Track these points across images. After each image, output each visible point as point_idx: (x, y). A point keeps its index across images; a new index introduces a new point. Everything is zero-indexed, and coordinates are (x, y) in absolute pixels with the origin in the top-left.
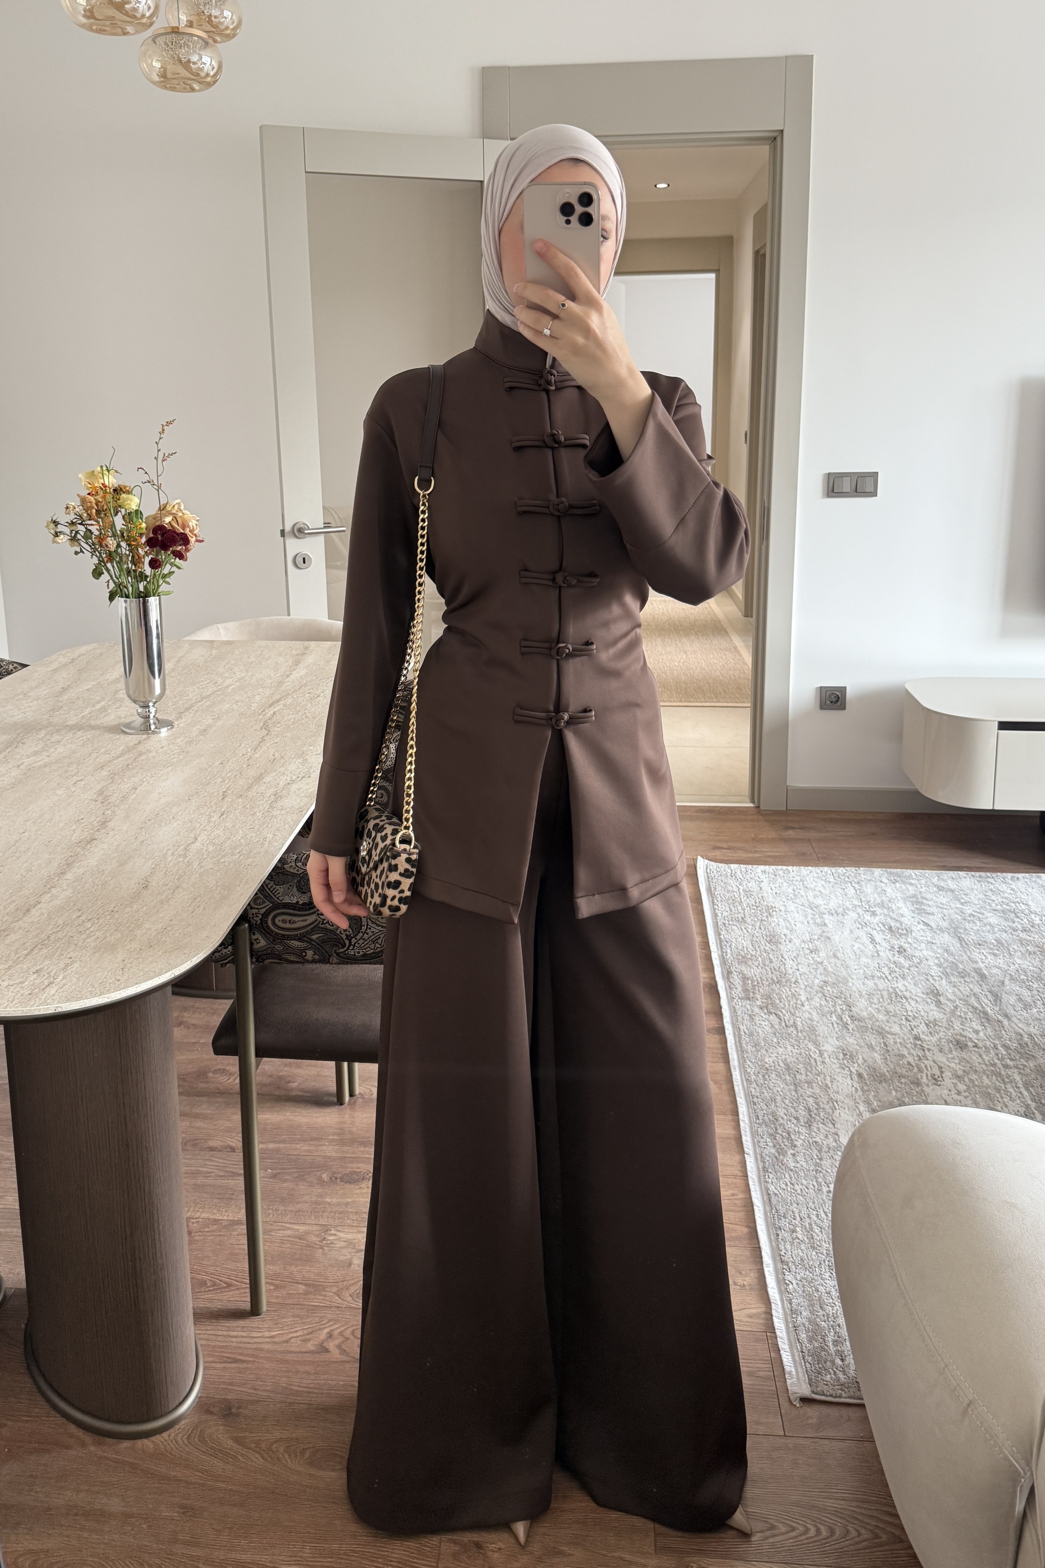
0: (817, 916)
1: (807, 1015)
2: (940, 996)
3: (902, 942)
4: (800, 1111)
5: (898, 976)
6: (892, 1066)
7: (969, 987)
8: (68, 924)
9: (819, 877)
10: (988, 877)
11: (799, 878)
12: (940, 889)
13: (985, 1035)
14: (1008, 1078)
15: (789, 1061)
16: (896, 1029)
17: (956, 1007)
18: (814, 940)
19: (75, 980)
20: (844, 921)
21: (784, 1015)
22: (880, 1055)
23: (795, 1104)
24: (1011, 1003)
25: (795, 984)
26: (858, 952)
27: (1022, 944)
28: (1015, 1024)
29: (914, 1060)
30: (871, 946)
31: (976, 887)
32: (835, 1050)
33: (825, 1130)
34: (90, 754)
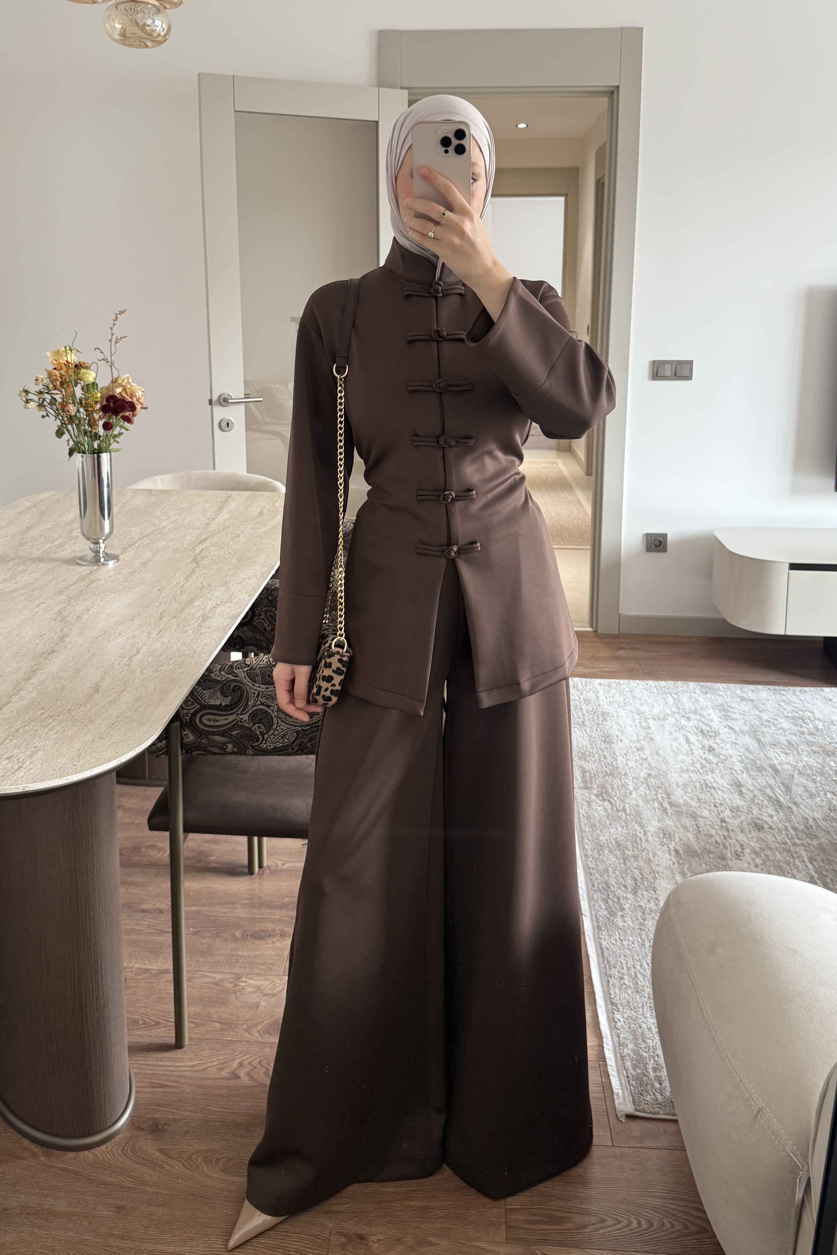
0: (643, 721)
1: (634, 802)
2: (742, 786)
3: (711, 742)
4: (628, 881)
5: (707, 770)
6: (702, 844)
7: (765, 780)
8: (33, 720)
9: (644, 689)
10: (781, 690)
11: (628, 689)
12: (743, 699)
13: (778, 818)
14: (796, 854)
15: (619, 839)
16: (706, 813)
17: (755, 796)
18: (640, 740)
19: (39, 765)
20: (665, 725)
21: (616, 802)
22: (693, 834)
23: (624, 875)
24: (799, 793)
25: (624, 776)
26: (676, 750)
27: (808, 745)
28: (802, 810)
29: (721, 839)
30: (686, 746)
31: (771, 698)
32: (657, 830)
33: (648, 896)
34: (50, 582)
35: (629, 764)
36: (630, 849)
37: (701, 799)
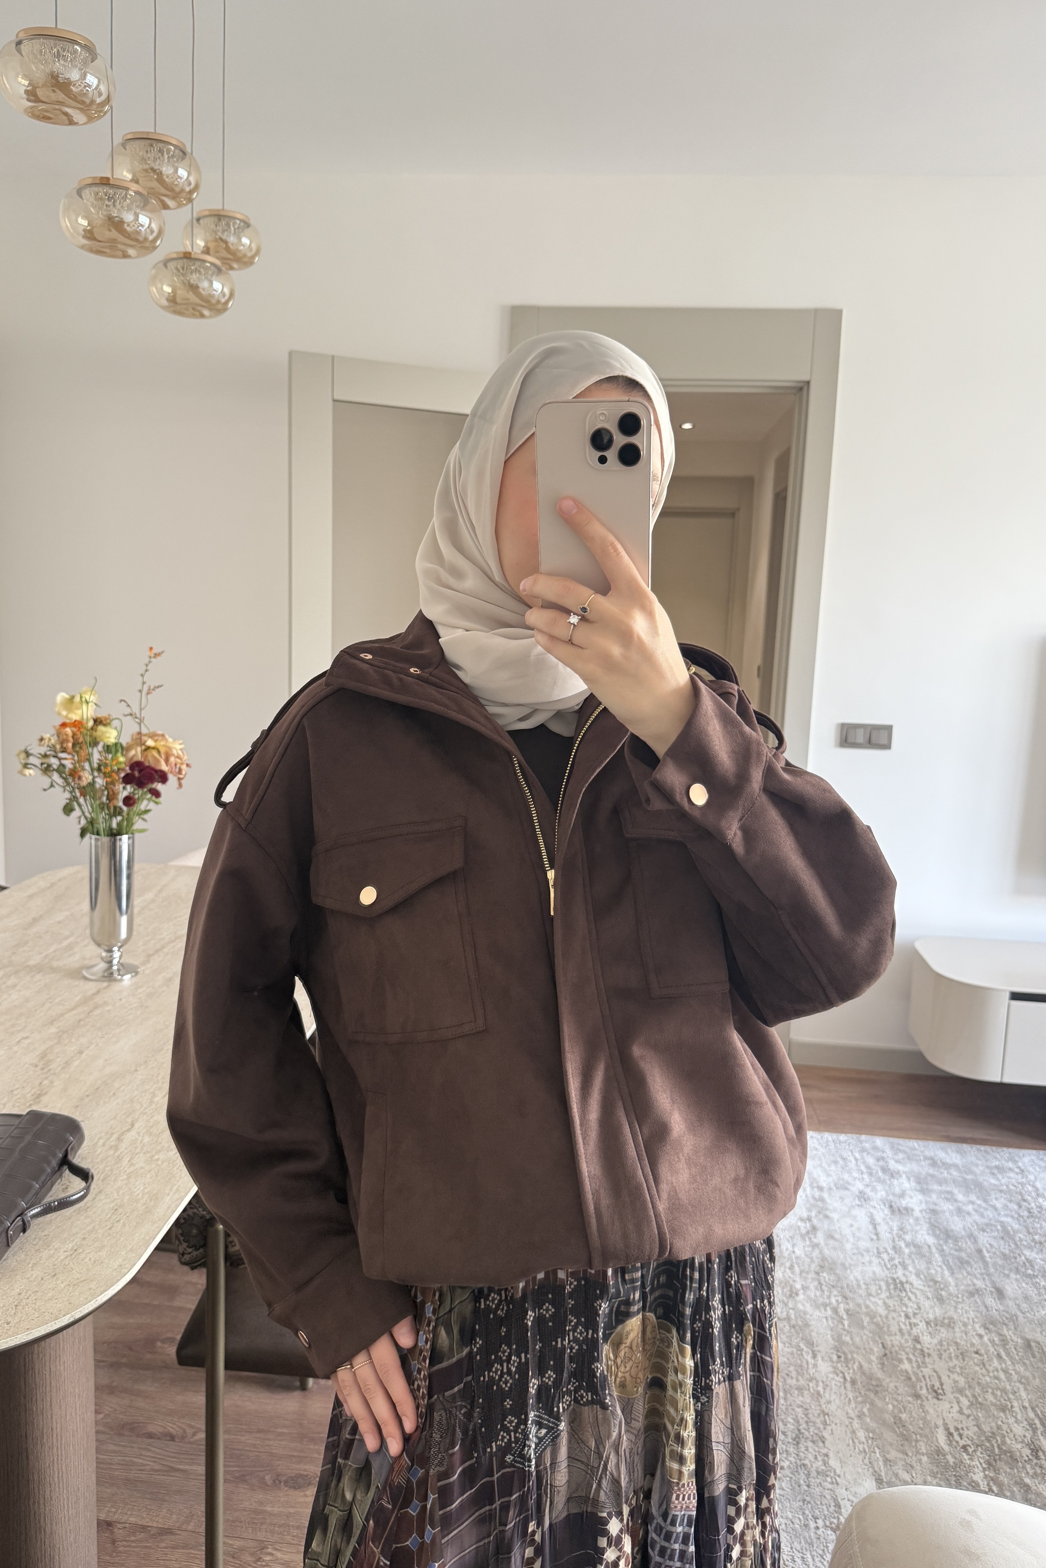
4: (789, 1425)
5: (897, 1263)
10: (995, 1152)
22: (877, 1358)
26: (856, 1233)
29: (913, 1367)
30: (870, 1228)
31: (981, 1163)
32: (830, 1351)
33: (815, 1451)
34: (44, 1004)
35: (796, 1250)
36: (793, 1375)
37: (890, 1306)
